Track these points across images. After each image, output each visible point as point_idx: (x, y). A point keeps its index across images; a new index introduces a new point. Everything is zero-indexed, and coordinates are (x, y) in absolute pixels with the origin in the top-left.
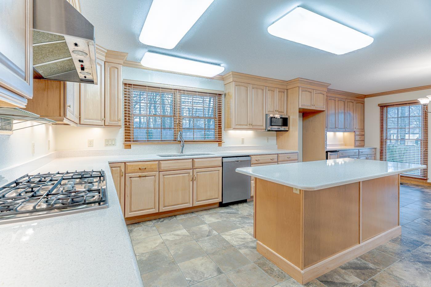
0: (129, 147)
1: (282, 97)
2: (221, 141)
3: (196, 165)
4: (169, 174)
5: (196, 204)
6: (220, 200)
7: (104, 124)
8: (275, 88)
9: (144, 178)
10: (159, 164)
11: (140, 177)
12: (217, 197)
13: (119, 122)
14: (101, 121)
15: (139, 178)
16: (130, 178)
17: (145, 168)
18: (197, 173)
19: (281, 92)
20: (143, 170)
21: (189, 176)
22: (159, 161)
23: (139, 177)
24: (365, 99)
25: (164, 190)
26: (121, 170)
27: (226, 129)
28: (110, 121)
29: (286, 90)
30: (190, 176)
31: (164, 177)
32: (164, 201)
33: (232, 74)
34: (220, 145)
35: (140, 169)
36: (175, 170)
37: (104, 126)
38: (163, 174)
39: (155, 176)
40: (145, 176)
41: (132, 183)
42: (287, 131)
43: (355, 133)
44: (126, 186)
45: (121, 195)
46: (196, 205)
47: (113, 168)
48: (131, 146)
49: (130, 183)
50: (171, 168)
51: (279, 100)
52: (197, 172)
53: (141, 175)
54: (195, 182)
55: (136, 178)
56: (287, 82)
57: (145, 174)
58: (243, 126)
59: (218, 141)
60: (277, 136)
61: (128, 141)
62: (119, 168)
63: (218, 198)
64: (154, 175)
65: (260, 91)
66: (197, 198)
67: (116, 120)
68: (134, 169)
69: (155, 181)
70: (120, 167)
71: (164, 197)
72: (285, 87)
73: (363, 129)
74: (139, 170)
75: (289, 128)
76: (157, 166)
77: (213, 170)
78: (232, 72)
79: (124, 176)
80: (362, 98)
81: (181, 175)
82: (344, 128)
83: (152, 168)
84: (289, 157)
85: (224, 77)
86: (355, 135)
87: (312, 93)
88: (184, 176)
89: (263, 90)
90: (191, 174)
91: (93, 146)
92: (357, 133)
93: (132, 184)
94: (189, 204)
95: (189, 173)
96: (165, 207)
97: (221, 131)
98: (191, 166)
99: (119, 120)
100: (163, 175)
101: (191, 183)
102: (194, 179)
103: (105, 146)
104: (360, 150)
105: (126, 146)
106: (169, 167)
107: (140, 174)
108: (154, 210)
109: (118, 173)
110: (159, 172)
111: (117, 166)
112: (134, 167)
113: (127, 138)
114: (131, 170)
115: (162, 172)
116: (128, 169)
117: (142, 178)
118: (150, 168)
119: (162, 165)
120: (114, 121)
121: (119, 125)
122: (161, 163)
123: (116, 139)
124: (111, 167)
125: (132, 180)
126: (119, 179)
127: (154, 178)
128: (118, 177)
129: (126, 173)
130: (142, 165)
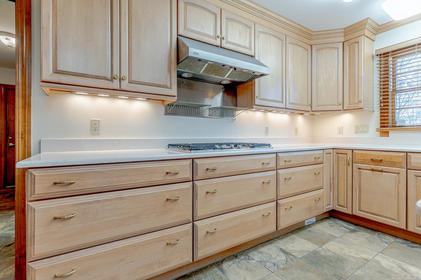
0: (386, 134)
7: (341, 109)
9: (380, 173)
10: (407, 158)
11: (372, 170)
13: (360, 104)
14: (338, 105)
15: (371, 171)
16: (359, 169)
17: (381, 160)
20: (376, 163)
22: (407, 152)
23: (371, 170)
26: (347, 158)
28: (349, 105)
31: (416, 177)
35: (372, 160)
37: (343, 111)
38: (416, 175)
39: (398, 173)
40: (382, 171)
41: (362, 175)
44: (354, 178)
48: (388, 134)
49: (359, 175)
53: (374, 169)
55: (368, 171)
57: (381, 168)
61: (384, 127)
62: (345, 155)
67: (357, 103)
68: (364, 159)
69: (399, 181)
76: (403, 161)
79: (351, 165)
91: (342, 134)
93: (362, 177)
99: (360, 102)
103: (355, 133)
105: (382, 133)
107: (373, 167)
108: (397, 222)
109: (345, 160)
110: (407, 169)
111: (343, 153)
112: (365, 157)
113: (384, 123)
114: (360, 159)
115: (414, 171)
116: (356, 158)
117: (377, 172)
118: (389, 160)
119: (412, 160)
120: (354, 104)
121: (360, 107)
122: (411, 157)
123: (368, 125)
124: (337, 153)
125: (361, 172)
126: (346, 167)
127: (397, 177)
128: (345, 165)
129: (353, 162)
130: (374, 155)
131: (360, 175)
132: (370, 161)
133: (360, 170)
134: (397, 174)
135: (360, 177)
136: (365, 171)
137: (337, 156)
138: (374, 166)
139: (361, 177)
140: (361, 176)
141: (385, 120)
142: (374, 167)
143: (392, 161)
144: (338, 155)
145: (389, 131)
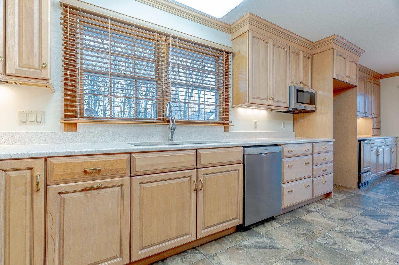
0: (74, 127)
1: (306, 64)
2: (228, 124)
3: (203, 161)
4: (152, 180)
5: (203, 233)
6: (239, 221)
8: (300, 50)
9: (96, 192)
10: (131, 160)
11: (86, 190)
12: (235, 216)
13: (43, 70)
15: (83, 192)
16: (60, 193)
17: (100, 171)
18: (205, 176)
19: (306, 57)
20: (92, 176)
21: (190, 181)
22: (131, 153)
23: (83, 190)
24: (381, 79)
25: (141, 215)
26: (33, 178)
27: (234, 106)
28: (19, 66)
29: (311, 55)
30: (193, 181)
31: (140, 186)
32: (142, 237)
33: (249, 17)
34: (226, 129)
35: (85, 171)
36: (163, 171)
38: (140, 182)
39: (121, 186)
40: (100, 188)
42: (314, 111)
43: (373, 120)
44: (49, 216)
45: (36, 238)
46: (202, 236)
47: (8, 173)
48: (76, 128)
49: (61, 207)
50: (155, 168)
51: (303, 68)
52: (203, 175)
53: (88, 187)
54: (200, 193)
55: (77, 193)
56: (314, 44)
57: (99, 183)
58: (263, 100)
59: (223, 124)
60: (294, 120)
62: (28, 171)
63: (237, 219)
64: (120, 184)
65: (282, 52)
66: (204, 223)
67: (37, 67)
68: (70, 174)
69: (122, 197)
70: (31, 169)
71: (142, 229)
72: (310, 52)
73: (379, 115)
74: (83, 174)
75: (316, 108)
76: (126, 165)
77: (230, 169)
78: (249, 13)
79: (42, 190)
80: (378, 79)
81: (175, 181)
82: (364, 113)
83: (115, 169)
84: (325, 148)
85: (231, 27)
86: (373, 122)
87: (346, 61)
88: (182, 182)
89: (286, 51)
90: (194, 178)
92: (375, 120)
93: (66, 208)
94: (190, 236)
95: (190, 177)
96: (144, 248)
97: (228, 108)
98: (193, 164)
99: (43, 68)
100: (140, 184)
101: (194, 194)
102: (200, 186)
103: (20, 125)
104: (386, 139)
105: (67, 126)
106: (153, 165)
107: (87, 184)
108: (120, 259)
109: (26, 183)
110: (131, 177)
111: (23, 167)
112: (72, 169)
113: (70, 111)
114: (63, 175)
115: (138, 177)
116: (54, 174)
117: (92, 191)
118: (110, 168)
119: (137, 163)
120: (31, 68)
121: (43, 76)
122: (136, 158)
123: (44, 112)
124: (5, 171)
125: (64, 199)
126: (28, 198)
127: (120, 191)
128: (26, 194)
129: (48, 182)
130: (88, 163)
131: (62, 205)
132: (81, 175)
133: (62, 195)
134: (119, 188)
135: (62, 208)
136: (72, 194)
137: (4, 177)
138: (88, 182)
139: (64, 210)
140: (64, 206)
141: (71, 106)
142: (89, 184)
143: (114, 168)
144: (6, 174)
145: (78, 124)
